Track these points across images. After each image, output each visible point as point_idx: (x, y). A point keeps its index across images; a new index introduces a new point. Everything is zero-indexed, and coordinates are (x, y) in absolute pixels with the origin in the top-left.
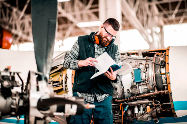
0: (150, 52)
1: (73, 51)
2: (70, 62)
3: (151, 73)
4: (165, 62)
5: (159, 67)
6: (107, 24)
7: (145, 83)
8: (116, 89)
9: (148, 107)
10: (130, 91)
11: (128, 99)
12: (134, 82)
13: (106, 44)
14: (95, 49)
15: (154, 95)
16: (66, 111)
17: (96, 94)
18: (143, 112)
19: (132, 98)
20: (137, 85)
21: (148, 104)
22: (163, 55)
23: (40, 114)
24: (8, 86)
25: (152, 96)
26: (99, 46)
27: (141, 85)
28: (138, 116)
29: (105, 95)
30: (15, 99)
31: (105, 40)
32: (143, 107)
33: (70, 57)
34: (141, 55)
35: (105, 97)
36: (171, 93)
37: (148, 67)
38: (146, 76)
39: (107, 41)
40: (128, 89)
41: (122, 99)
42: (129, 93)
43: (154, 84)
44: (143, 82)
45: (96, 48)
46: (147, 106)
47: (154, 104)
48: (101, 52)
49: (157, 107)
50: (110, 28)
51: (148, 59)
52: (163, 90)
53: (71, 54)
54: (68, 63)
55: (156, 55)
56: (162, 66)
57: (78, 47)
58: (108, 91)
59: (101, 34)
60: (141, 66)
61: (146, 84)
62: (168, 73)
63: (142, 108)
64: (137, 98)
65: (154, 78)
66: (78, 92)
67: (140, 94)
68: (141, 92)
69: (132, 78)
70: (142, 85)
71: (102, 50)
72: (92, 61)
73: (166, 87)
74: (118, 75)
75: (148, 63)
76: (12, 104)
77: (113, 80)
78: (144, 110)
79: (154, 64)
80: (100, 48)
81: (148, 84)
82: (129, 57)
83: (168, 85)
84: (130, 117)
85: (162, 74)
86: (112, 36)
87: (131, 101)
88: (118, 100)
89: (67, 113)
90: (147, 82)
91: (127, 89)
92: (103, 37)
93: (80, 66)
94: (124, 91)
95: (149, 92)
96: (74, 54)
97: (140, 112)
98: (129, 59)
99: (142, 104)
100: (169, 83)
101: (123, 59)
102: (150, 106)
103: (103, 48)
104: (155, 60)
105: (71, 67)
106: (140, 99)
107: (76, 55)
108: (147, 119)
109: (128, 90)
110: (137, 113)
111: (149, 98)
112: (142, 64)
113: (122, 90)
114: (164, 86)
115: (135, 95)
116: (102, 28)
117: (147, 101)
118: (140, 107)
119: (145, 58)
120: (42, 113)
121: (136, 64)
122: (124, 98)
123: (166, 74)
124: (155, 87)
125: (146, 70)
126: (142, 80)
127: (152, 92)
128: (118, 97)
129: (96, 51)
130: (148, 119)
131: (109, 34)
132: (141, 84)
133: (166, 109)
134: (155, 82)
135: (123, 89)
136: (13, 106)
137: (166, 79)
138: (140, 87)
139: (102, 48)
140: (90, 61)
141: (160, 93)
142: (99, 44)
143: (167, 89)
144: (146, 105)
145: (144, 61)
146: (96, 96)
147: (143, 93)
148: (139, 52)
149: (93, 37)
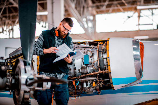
0: (95, 41)
1: (39, 42)
2: (37, 50)
3: (96, 57)
4: (106, 50)
5: (102, 53)
6: (65, 22)
7: (92, 65)
8: (70, 69)
9: (94, 82)
10: (81, 71)
11: (79, 77)
12: (83, 64)
13: (63, 37)
14: (55, 40)
15: (98, 74)
16: (44, 86)
17: (56, 73)
18: (90, 86)
19: (82, 76)
20: (86, 67)
21: (94, 80)
22: (105, 45)
23: (27, 89)
24: (5, 69)
25: (96, 74)
27: (88, 67)
29: (63, 74)
30: (9, 79)
31: (63, 34)
32: (90, 82)
33: (37, 46)
34: (88, 44)
35: (63, 75)
36: (110, 73)
37: (94, 53)
38: (92, 60)
41: (74, 76)
42: (79, 72)
43: (98, 66)
44: (90, 64)
45: (56, 39)
46: (93, 82)
47: (98, 80)
49: (100, 82)
50: (67, 25)
51: (93, 48)
52: (105, 70)
53: (37, 44)
54: (35, 50)
55: (99, 44)
56: (104, 52)
57: (42, 38)
58: (65, 71)
59: (60, 29)
60: (88, 53)
62: (109, 58)
63: (89, 83)
64: (86, 76)
65: (98, 61)
66: (43, 72)
67: (88, 73)
68: (88, 72)
69: (82, 61)
70: (89, 66)
71: (60, 41)
73: (106, 68)
74: (73, 59)
75: (93, 50)
76: (7, 82)
77: (69, 63)
78: (90, 84)
79: (98, 51)
80: (59, 40)
81: (94, 66)
82: (79, 46)
83: (109, 67)
84: (80, 90)
85: (103, 59)
86: (68, 31)
87: (81, 78)
88: (71, 77)
89: (45, 88)
90: (93, 64)
92: (62, 31)
93: (45, 53)
95: (95, 72)
96: (39, 44)
97: (87, 86)
98: (79, 47)
99: (89, 81)
100: (109, 65)
101: (75, 47)
102: (95, 82)
103: (61, 39)
104: (99, 48)
105: (38, 53)
106: (88, 77)
107: (42, 44)
108: (93, 91)
109: (79, 70)
110: (85, 87)
111: (94, 76)
112: (89, 51)
113: (75, 70)
114: (105, 68)
115: (84, 74)
116: (61, 24)
117: (93, 78)
119: (91, 46)
120: (28, 88)
121: (85, 51)
122: (76, 76)
123: (107, 58)
124: (98, 68)
125: (92, 56)
126: (90, 63)
127: (97, 72)
128: (71, 75)
129: (56, 41)
130: (94, 91)
131: (66, 29)
132: (89, 65)
133: (106, 84)
134: (99, 64)
136: (7, 84)
137: (107, 62)
138: (87, 68)
139: (60, 40)
140: (53, 49)
141: (102, 73)
142: (59, 37)
143: (108, 69)
145: (90, 49)
146: (57, 75)
147: (90, 72)
148: (86, 42)
149: (53, 31)
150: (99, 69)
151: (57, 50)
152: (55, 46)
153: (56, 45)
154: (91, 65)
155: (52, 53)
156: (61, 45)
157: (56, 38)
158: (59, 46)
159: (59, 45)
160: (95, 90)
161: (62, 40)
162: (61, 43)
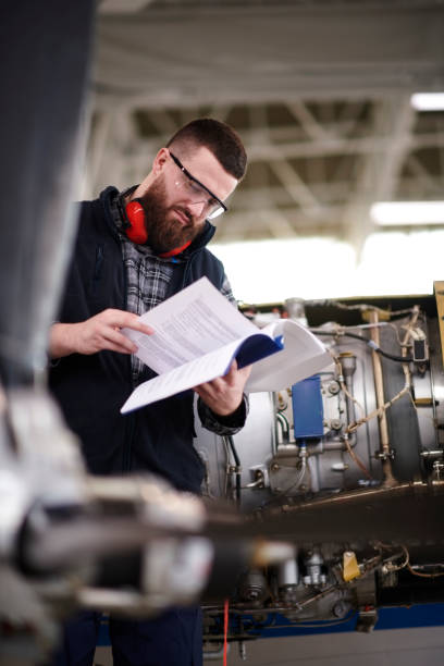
3: (366, 397)
5: (407, 370)
6: (189, 143)
7: (341, 444)
9: (349, 557)
10: (266, 479)
11: (259, 514)
12: (286, 435)
14: (126, 268)
18: (323, 578)
20: (304, 453)
21: (349, 544)
22: (415, 318)
26: (143, 253)
27: (316, 454)
28: (294, 598)
31: (175, 222)
32: (322, 556)
34: (300, 316)
37: (354, 370)
38: (341, 412)
39: (184, 228)
40: (258, 471)
42: (261, 488)
43: (381, 450)
44: (329, 437)
45: (130, 263)
46: (341, 554)
47: (380, 543)
48: (156, 282)
49: (386, 555)
51: (348, 335)
52: (425, 479)
55: (374, 316)
56: (420, 364)
61: (344, 449)
63: (316, 560)
64: (300, 510)
65: (379, 419)
67: (311, 495)
68: (315, 487)
69: (279, 419)
70: (325, 450)
71: (157, 275)
72: (121, 328)
73: (437, 465)
75: (347, 349)
78: (324, 569)
79: (376, 358)
80: (149, 266)
81: (352, 447)
84: (257, 603)
85: (416, 405)
90: (350, 437)
91: (252, 471)
92: (169, 203)
94: (238, 477)
95: (355, 487)
97: (307, 580)
102: (355, 552)
103: (162, 264)
104: (380, 340)
108: (333, 611)
109: (256, 475)
110: (293, 586)
113: (232, 473)
114: (430, 461)
115: (290, 499)
116: (162, 162)
118: (310, 557)
119: (329, 327)
123: (437, 402)
124: (384, 462)
125: (345, 383)
126: (326, 430)
127: (370, 487)
129: (133, 276)
130: (338, 612)
132: (321, 446)
134: (386, 440)
135: (237, 470)
138: (312, 461)
139: (157, 267)
140: (113, 326)
144: (337, 549)
147: (326, 491)
148: (290, 302)
149: (115, 211)
150: (388, 468)
151: (144, 331)
152: (124, 307)
153: (132, 301)
154: (335, 443)
155: (105, 352)
156: (163, 300)
157: (132, 252)
158: (149, 306)
159: (153, 301)
160: (346, 601)
161: (168, 270)
162: (163, 285)
